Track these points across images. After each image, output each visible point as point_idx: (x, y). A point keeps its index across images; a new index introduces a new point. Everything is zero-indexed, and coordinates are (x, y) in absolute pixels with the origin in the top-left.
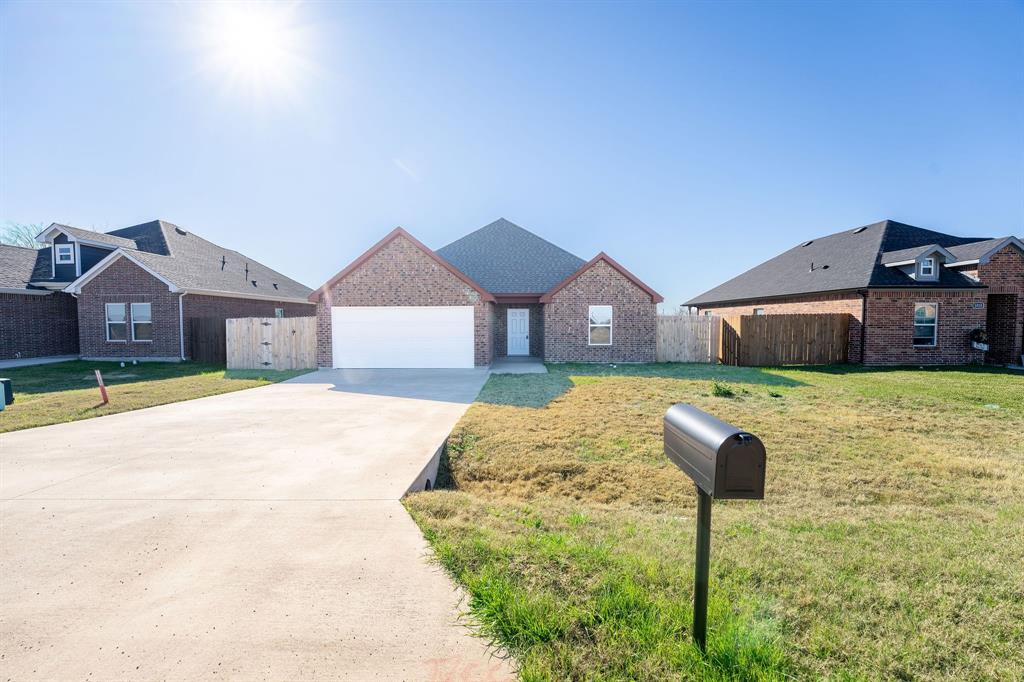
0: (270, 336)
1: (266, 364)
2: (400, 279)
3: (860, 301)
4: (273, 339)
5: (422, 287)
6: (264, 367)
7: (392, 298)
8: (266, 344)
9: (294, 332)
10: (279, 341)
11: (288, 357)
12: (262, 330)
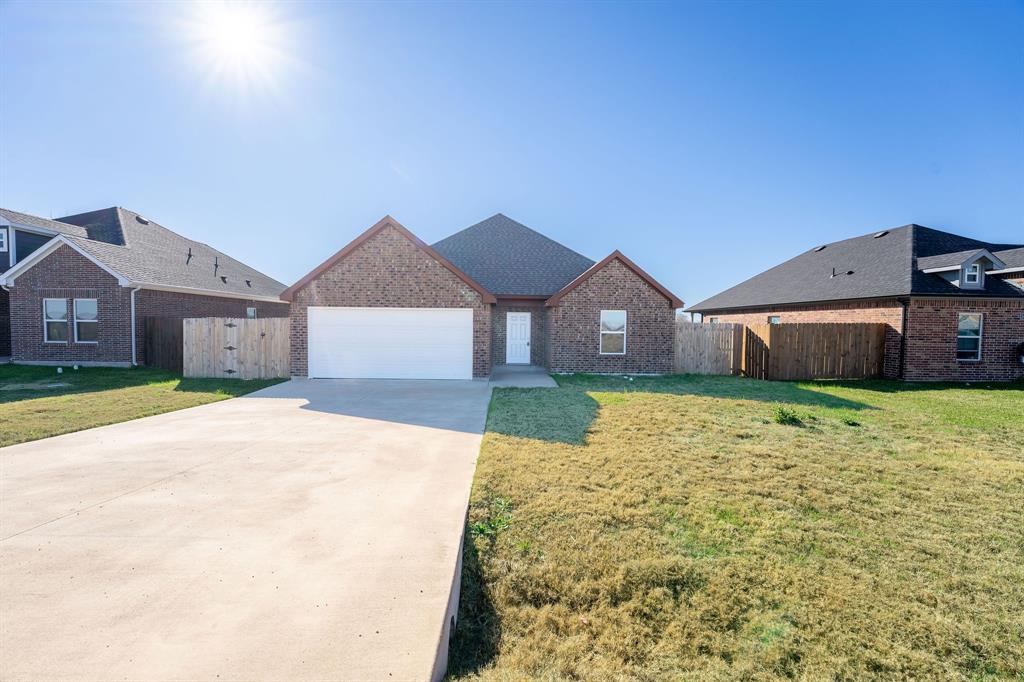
0: (235, 341)
1: (230, 372)
2: (388, 276)
3: (900, 310)
4: (239, 343)
5: (414, 285)
6: (227, 375)
7: (379, 298)
8: (231, 348)
9: (263, 335)
10: (246, 345)
11: (256, 364)
12: (225, 331)
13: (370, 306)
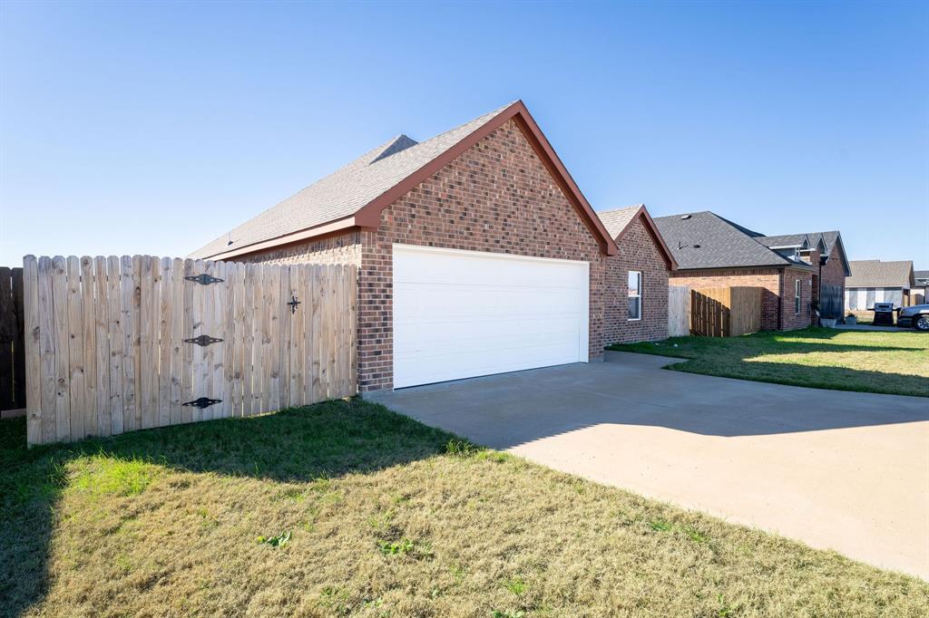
0: (220, 317)
1: (203, 403)
2: (509, 201)
3: (777, 277)
4: (230, 325)
5: (538, 221)
6: (196, 414)
7: (499, 237)
8: (204, 341)
9: (294, 303)
10: (248, 329)
11: (274, 375)
12: (188, 298)
13: (488, 250)
